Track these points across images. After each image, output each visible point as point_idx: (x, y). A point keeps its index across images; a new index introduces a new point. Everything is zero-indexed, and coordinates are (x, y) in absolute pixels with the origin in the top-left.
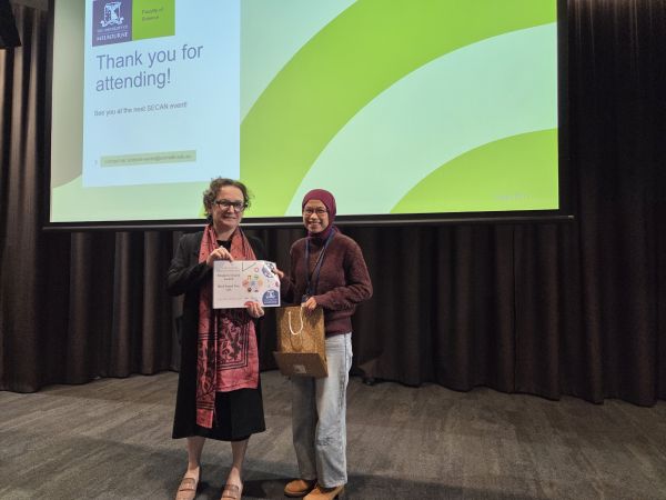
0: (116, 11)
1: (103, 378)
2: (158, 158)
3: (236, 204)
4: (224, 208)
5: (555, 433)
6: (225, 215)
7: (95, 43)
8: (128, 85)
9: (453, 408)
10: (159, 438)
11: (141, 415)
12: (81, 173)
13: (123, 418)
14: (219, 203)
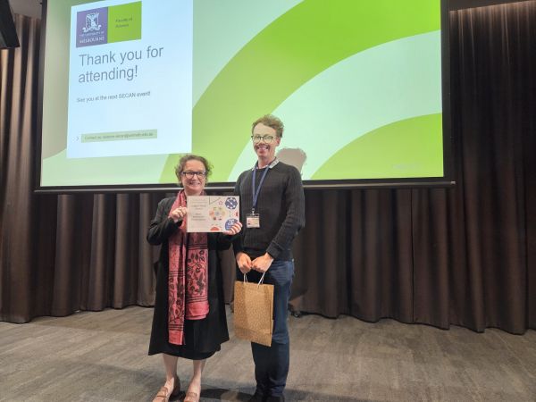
0: (95, 20)
1: (83, 311)
2: (127, 136)
3: (199, 173)
4: (189, 176)
5: (445, 356)
6: (191, 182)
7: (79, 45)
8: (104, 77)
9: (363, 335)
10: (125, 360)
11: (111, 342)
12: (66, 147)
13: (98, 343)
14: (185, 173)
